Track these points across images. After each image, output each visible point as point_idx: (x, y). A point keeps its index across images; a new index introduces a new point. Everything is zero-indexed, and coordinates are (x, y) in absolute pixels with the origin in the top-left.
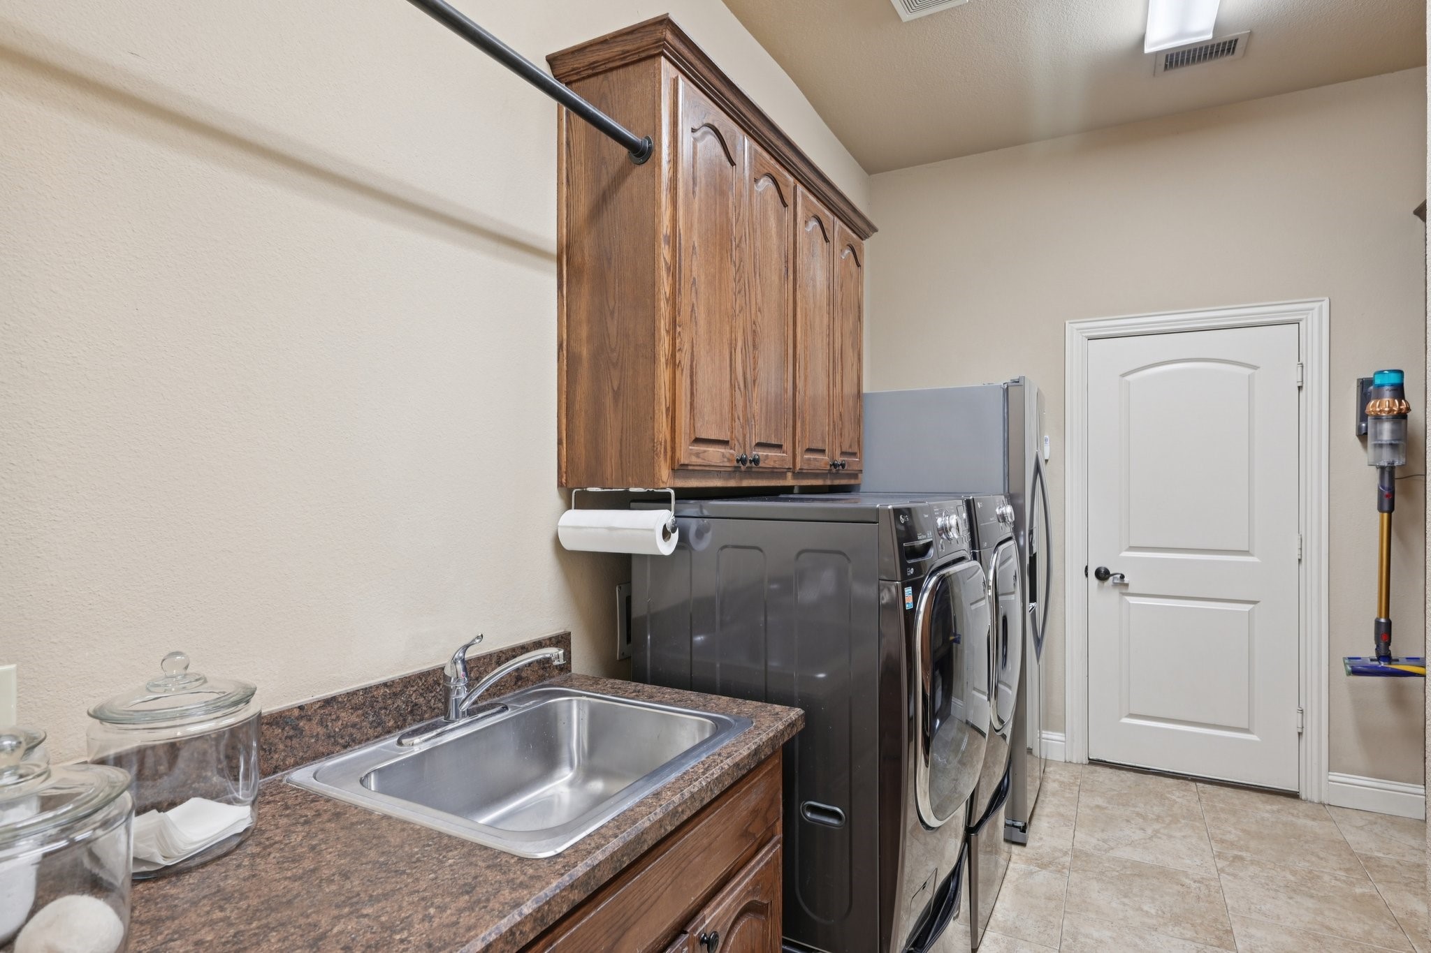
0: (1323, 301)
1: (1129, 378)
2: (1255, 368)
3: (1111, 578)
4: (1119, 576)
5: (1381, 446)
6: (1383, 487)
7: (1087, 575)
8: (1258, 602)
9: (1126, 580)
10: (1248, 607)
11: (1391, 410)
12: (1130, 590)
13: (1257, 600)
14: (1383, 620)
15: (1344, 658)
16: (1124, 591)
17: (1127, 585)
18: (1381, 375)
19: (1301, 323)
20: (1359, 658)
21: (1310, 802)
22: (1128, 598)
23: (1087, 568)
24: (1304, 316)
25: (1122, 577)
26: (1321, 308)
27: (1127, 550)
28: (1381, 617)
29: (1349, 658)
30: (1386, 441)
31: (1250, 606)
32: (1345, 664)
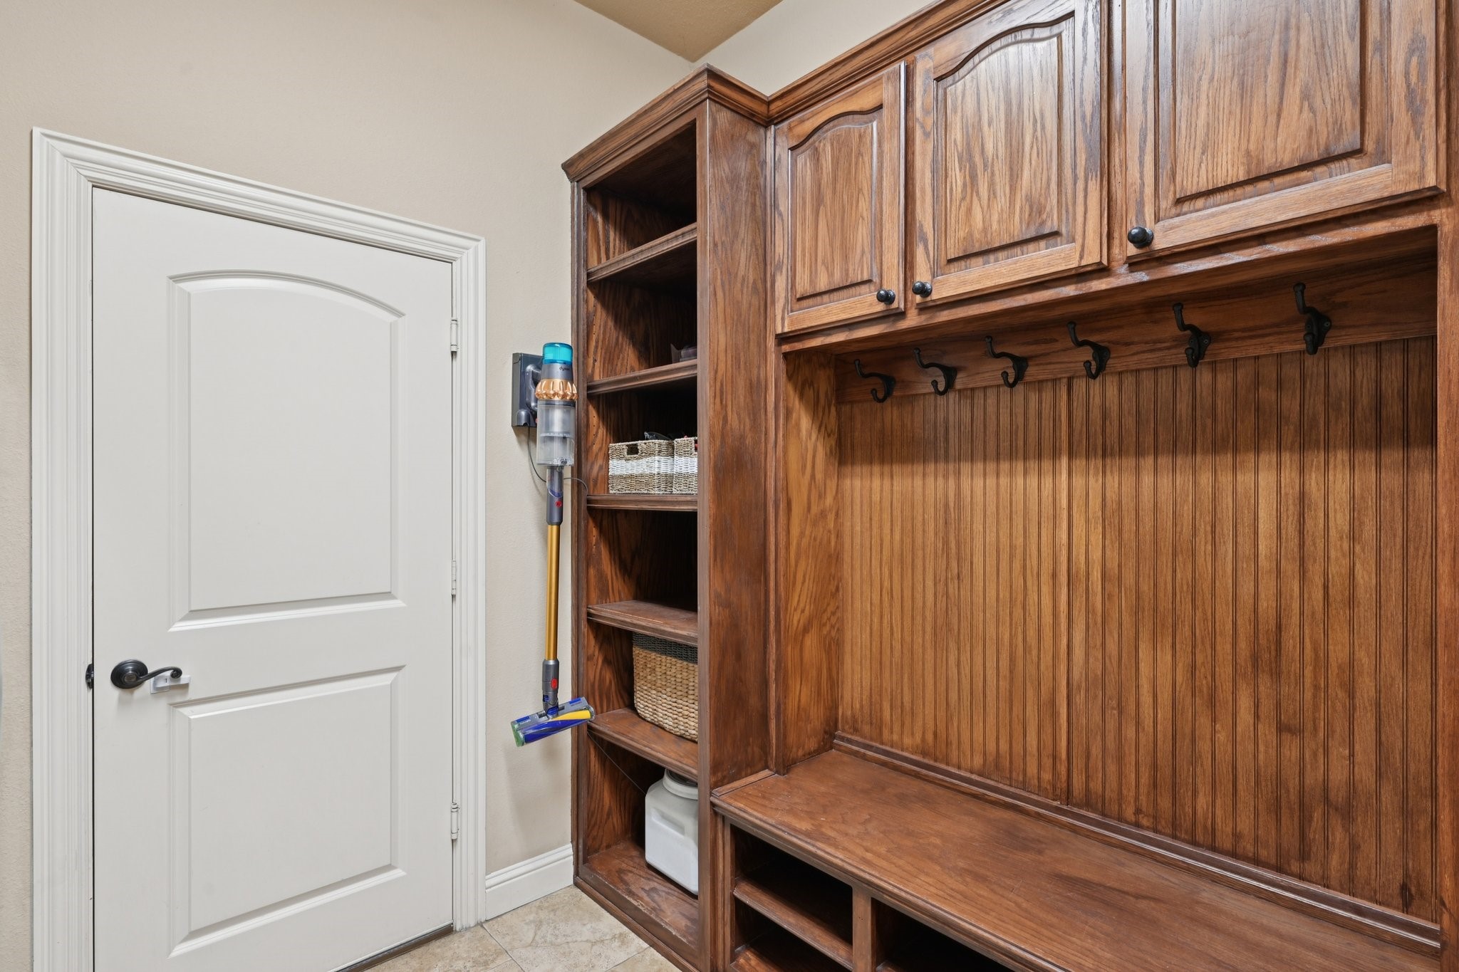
0: (478, 240)
1: (188, 286)
2: (399, 314)
3: (148, 684)
4: (168, 673)
5: (551, 439)
6: (552, 491)
7: (91, 684)
8: (404, 666)
9: (184, 678)
10: (387, 679)
11: (564, 396)
12: (192, 694)
13: (402, 664)
14: (551, 662)
15: (513, 723)
16: (179, 699)
17: (186, 686)
18: (551, 348)
19: (454, 263)
20: (527, 718)
21: (466, 929)
22: (186, 711)
23: (90, 669)
24: (459, 256)
25: (177, 673)
26: (476, 249)
27: (185, 619)
28: (549, 659)
29: (519, 721)
30: (559, 433)
31: (392, 676)
32: (516, 732)
